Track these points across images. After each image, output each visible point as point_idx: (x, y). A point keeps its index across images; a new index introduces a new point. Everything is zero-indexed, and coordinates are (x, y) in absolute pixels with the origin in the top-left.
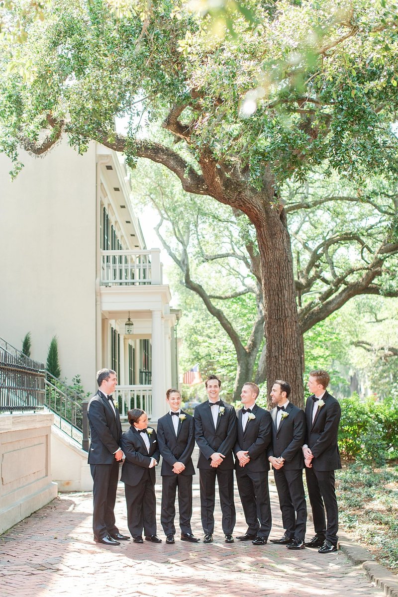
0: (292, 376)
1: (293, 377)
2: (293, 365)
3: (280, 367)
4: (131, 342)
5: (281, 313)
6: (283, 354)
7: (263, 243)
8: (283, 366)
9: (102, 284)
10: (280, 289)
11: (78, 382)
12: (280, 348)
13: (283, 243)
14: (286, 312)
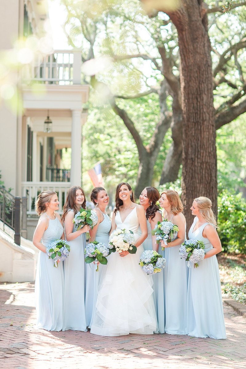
5: (199, 117)
11: (0, 177)
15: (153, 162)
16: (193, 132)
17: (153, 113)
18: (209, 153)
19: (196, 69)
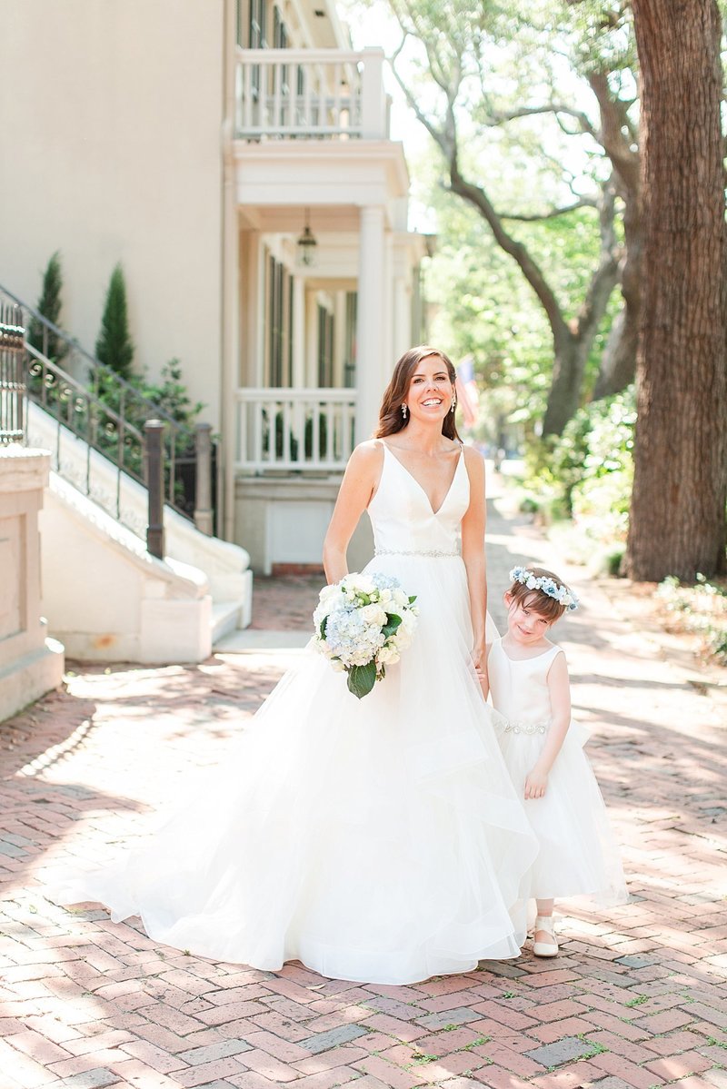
0: (703, 378)
1: (706, 378)
2: (707, 348)
3: (675, 352)
4: (322, 298)
5: (684, 217)
6: (683, 320)
7: (651, 31)
8: (682, 351)
9: (237, 135)
10: (687, 154)
11: (176, 375)
12: (678, 304)
13: (702, 31)
14: (699, 213)
15: (583, 355)
16: (670, 258)
17: (585, 251)
18: (711, 312)
19: (679, 91)
